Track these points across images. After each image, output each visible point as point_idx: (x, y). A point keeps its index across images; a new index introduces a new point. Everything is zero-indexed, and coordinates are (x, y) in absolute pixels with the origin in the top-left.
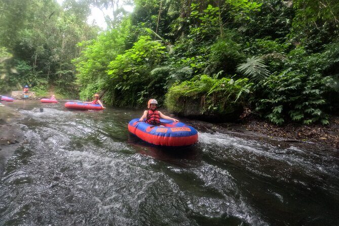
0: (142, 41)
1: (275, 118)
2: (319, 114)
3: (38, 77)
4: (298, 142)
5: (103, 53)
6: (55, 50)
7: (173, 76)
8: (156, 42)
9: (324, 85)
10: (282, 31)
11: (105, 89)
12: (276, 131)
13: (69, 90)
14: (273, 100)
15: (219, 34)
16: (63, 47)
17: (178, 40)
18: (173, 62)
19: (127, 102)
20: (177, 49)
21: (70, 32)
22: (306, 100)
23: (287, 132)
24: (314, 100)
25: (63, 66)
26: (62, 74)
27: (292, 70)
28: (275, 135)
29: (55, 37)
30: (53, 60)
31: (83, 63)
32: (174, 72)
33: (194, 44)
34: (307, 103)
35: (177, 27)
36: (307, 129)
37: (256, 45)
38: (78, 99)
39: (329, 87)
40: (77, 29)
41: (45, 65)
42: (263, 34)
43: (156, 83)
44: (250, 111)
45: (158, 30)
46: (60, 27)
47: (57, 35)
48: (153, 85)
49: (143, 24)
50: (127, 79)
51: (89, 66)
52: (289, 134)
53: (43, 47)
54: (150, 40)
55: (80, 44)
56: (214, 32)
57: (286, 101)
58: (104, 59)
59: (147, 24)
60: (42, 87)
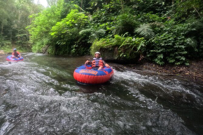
0: (72, 13)
1: (159, 61)
2: (184, 59)
3: (5, 40)
4: (174, 76)
5: (46, 21)
6: (14, 21)
7: (94, 35)
8: (81, 13)
9: (186, 43)
10: (159, 9)
11: (48, 44)
12: (160, 69)
13: (25, 47)
14: (157, 50)
15: (121, 9)
16: (19, 19)
17: (94, 12)
18: (92, 26)
19: (64, 52)
20: (94, 18)
21: (23, 9)
22: (176, 51)
23: (167, 69)
24: (180, 51)
25: (20, 31)
26: (20, 36)
27: (168, 33)
28: (160, 72)
29: (14, 13)
30: (13, 28)
31: (33, 28)
32: (94, 33)
33: (105, 15)
34: (177, 53)
35: (94, 4)
36: (177, 68)
37: (144, 17)
38: (31, 52)
39: (188, 44)
40: (28, 7)
41: (8, 32)
42: (148, 10)
43: (82, 39)
44: (143, 56)
45: (82, 6)
46: (17, 6)
47: (15, 11)
48: (81, 41)
49: (72, 2)
50: (64, 38)
51: (38, 30)
52: (168, 71)
53: (6, 20)
54: (77, 12)
55: (31, 16)
56: (118, 7)
57: (164, 51)
58: (47, 25)
59: (75, 2)
60: (8, 46)
